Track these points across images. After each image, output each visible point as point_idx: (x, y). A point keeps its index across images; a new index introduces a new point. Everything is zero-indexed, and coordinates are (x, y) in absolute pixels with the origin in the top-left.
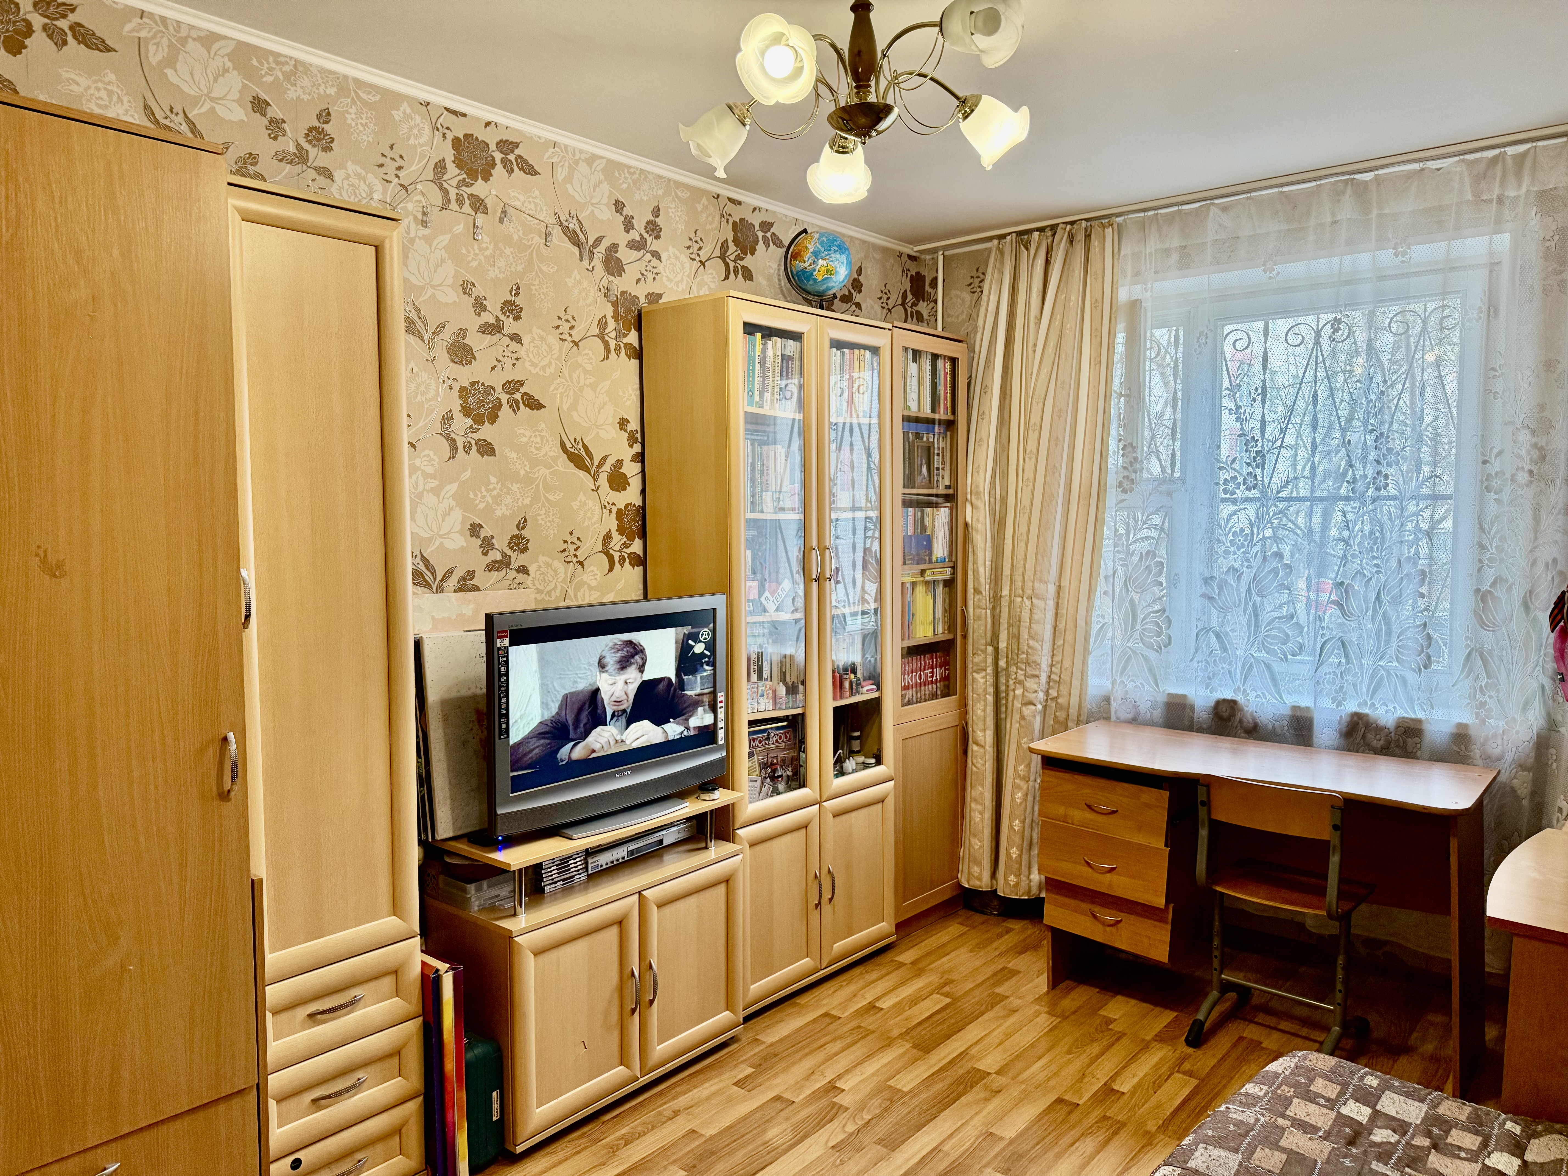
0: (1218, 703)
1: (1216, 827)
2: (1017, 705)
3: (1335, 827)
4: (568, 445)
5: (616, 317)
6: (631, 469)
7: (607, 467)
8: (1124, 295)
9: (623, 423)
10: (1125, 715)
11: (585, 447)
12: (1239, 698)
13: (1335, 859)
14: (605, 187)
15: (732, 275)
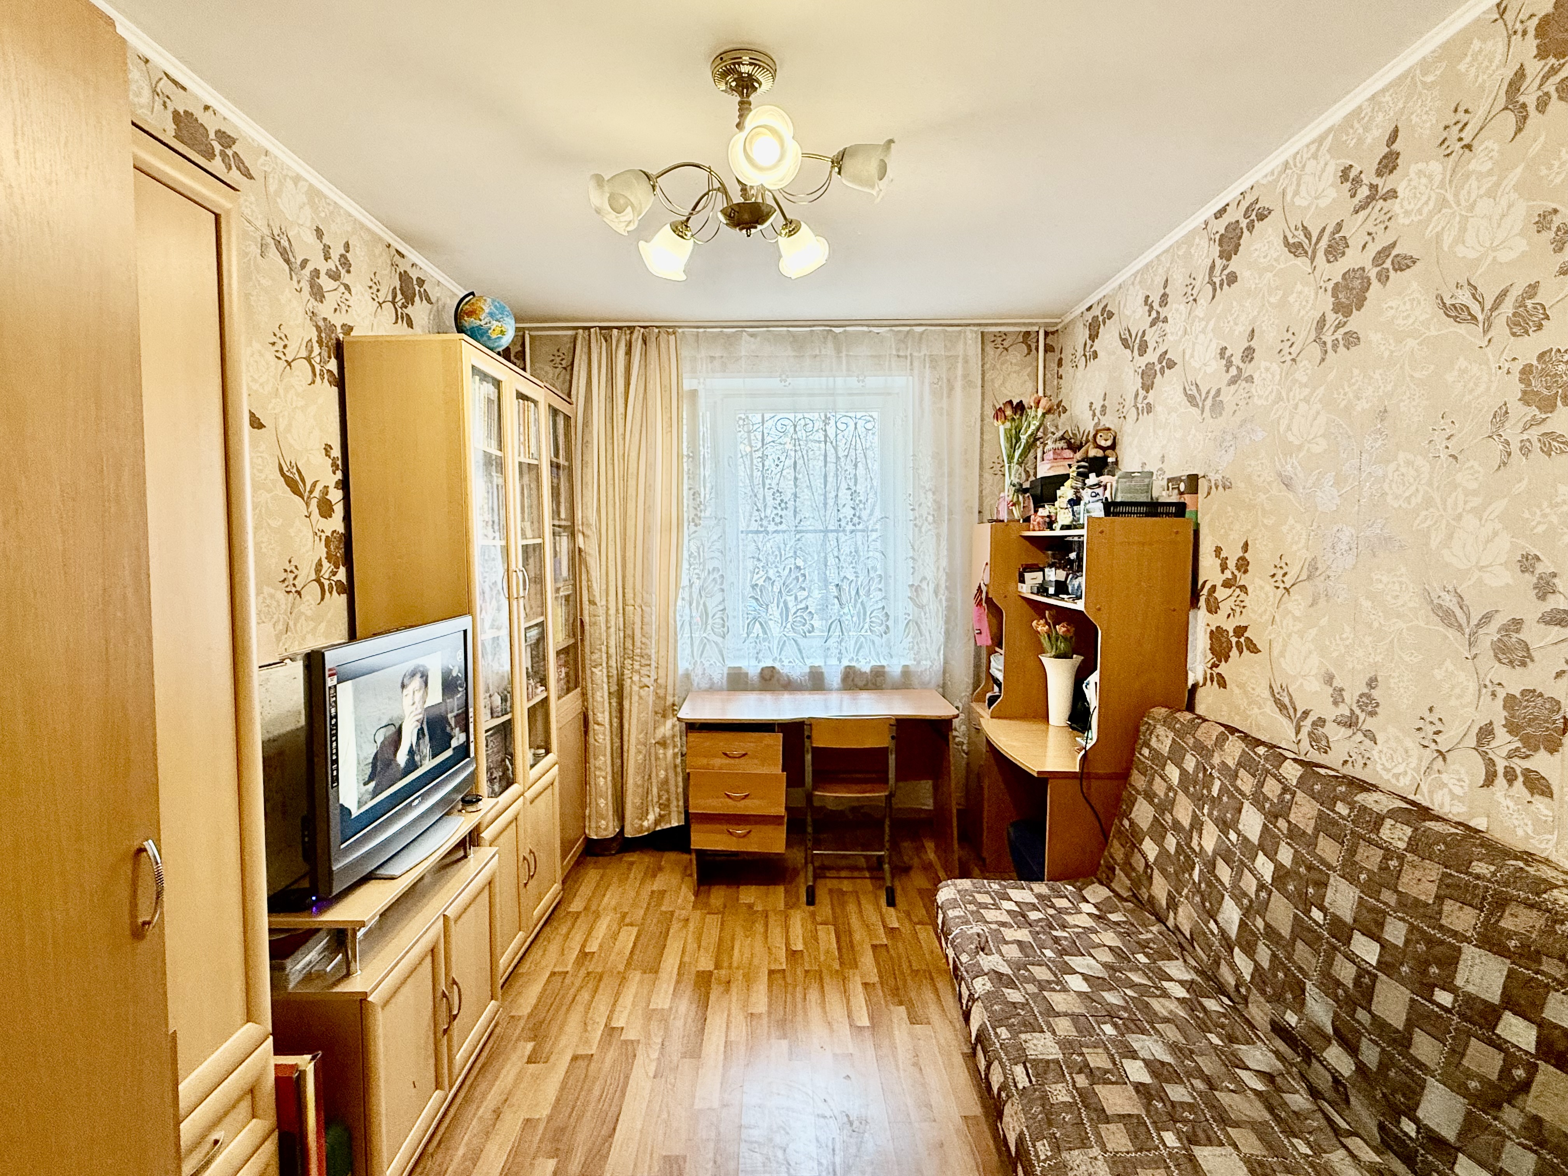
0: (763, 669)
1: (816, 751)
2: (635, 688)
3: (893, 738)
4: (285, 469)
5: (320, 342)
6: (336, 496)
7: (317, 493)
8: (688, 384)
9: (328, 448)
10: (704, 685)
11: (298, 470)
12: (777, 665)
13: (892, 758)
14: (307, 210)
15: (400, 320)
